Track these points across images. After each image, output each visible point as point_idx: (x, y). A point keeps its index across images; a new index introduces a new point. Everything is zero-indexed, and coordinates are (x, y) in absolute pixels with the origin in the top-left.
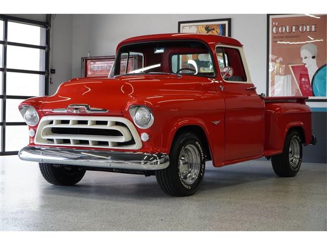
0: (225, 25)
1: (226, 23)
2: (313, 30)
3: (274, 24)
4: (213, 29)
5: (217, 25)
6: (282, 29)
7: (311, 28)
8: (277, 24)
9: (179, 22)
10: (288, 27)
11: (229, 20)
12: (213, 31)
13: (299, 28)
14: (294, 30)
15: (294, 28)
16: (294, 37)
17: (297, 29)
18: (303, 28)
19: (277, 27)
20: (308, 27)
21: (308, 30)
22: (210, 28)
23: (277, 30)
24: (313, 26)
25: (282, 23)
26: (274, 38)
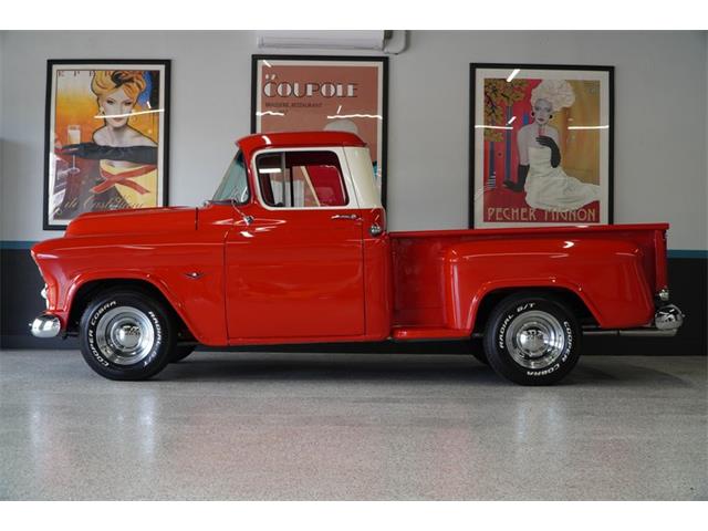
0: (158, 73)
1: (161, 68)
2: (350, 93)
3: (267, 77)
4: (131, 80)
5: (140, 72)
6: (284, 89)
7: (345, 90)
8: (273, 77)
9: (48, 61)
10: (296, 85)
11: (167, 63)
12: (130, 84)
13: (320, 88)
14: (310, 93)
15: (310, 87)
16: (310, 105)
17: (317, 90)
18: (328, 90)
19: (274, 84)
20: (340, 87)
21: (340, 93)
22: (123, 77)
23: (274, 90)
24: (350, 88)
25: (283, 77)
26: (267, 106)
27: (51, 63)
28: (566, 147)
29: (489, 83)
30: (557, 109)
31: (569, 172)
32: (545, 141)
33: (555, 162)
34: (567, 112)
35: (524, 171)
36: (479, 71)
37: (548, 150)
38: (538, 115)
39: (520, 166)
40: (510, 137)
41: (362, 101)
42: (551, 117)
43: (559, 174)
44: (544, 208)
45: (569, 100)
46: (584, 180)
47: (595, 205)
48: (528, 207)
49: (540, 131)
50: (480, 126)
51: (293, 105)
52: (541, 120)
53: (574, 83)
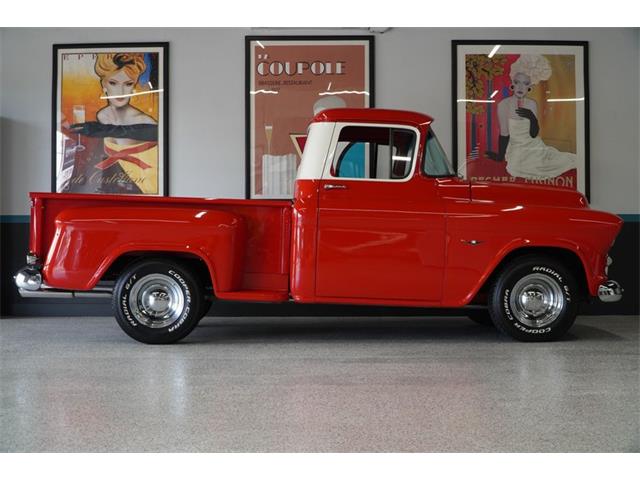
0: (157, 54)
1: (160, 50)
2: (339, 71)
3: (260, 56)
4: (132, 62)
5: (140, 55)
6: (276, 68)
7: (334, 68)
8: (266, 57)
9: (54, 46)
10: (287, 64)
11: (166, 46)
12: (131, 66)
13: (310, 67)
14: (300, 71)
15: (300, 66)
16: (300, 83)
17: (307, 68)
18: (318, 68)
19: (267, 64)
20: (329, 65)
21: (329, 71)
22: (124, 59)
23: (267, 68)
24: (339, 65)
25: (274, 56)
26: (261, 84)
27: (56, 47)
28: (544, 117)
29: (469, 59)
30: (535, 82)
31: (547, 141)
32: (524, 113)
33: (534, 132)
34: (544, 85)
35: (504, 141)
36: (460, 48)
37: (527, 122)
38: (517, 89)
39: (500, 136)
40: (491, 110)
41: (350, 78)
42: (529, 90)
43: (538, 144)
44: (523, 176)
45: (546, 74)
46: (561, 149)
47: (572, 173)
48: (509, 176)
49: (519, 103)
50: (462, 100)
51: (285, 83)
52: (520, 93)
53: (551, 58)
